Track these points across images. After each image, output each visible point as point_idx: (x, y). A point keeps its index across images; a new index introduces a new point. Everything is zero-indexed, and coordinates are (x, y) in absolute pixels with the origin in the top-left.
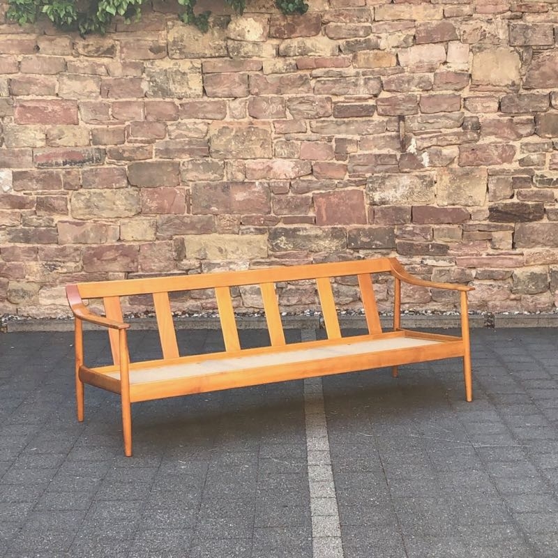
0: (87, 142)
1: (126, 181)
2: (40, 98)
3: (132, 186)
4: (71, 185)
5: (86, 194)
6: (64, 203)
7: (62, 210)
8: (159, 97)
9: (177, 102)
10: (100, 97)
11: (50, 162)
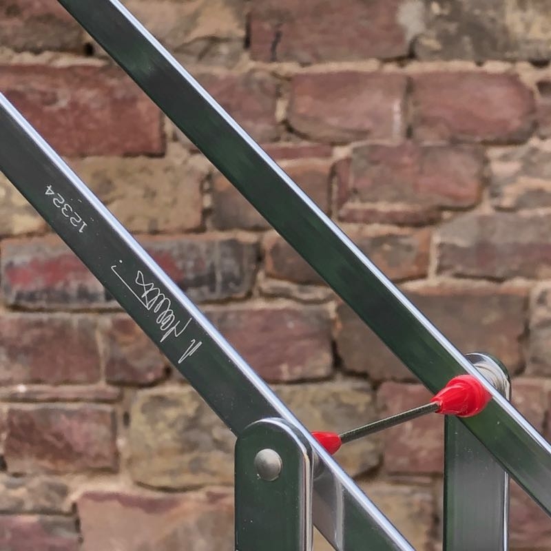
0: (194, 219)
1: (326, 358)
2: (28, 58)
3: (351, 374)
4: (132, 371)
5: (186, 400)
6: (104, 430)
7: (99, 456)
8: (462, 56)
9: (529, 75)
10: (245, 56)
11: (59, 285)
